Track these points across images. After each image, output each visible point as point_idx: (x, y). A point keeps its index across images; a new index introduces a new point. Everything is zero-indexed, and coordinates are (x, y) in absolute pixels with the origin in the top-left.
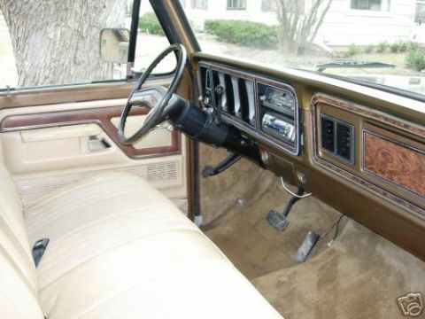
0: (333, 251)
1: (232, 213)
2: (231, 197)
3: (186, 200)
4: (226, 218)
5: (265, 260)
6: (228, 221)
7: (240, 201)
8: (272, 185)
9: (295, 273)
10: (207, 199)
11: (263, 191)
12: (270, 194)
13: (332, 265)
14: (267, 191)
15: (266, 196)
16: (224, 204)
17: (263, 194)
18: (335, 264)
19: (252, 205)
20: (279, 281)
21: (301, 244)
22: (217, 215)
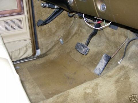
0: (123, 67)
1: (57, 47)
2: (56, 38)
3: (30, 41)
4: (54, 50)
5: (75, 73)
6: (54, 51)
7: (61, 40)
8: (78, 30)
9: (97, 85)
10: (42, 40)
11: (73, 34)
12: (77, 35)
13: (126, 78)
14: (76, 33)
15: (75, 36)
16: (52, 42)
17: (73, 36)
18: (127, 77)
19: (67, 42)
20: (85, 93)
21: (98, 63)
22: (49, 48)
